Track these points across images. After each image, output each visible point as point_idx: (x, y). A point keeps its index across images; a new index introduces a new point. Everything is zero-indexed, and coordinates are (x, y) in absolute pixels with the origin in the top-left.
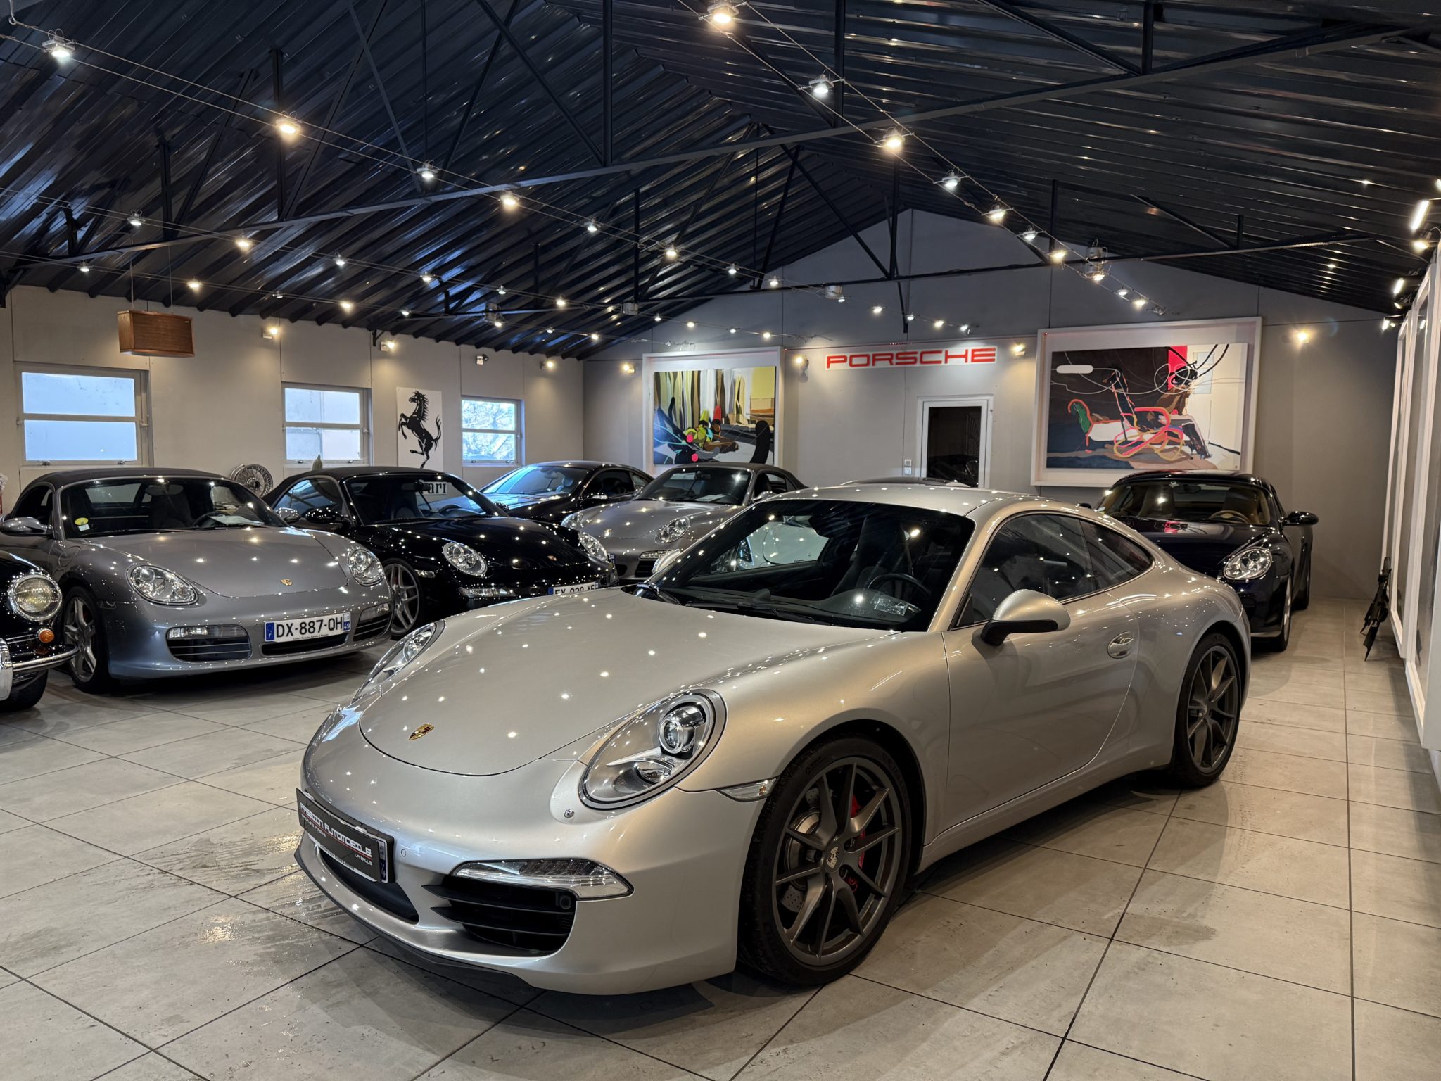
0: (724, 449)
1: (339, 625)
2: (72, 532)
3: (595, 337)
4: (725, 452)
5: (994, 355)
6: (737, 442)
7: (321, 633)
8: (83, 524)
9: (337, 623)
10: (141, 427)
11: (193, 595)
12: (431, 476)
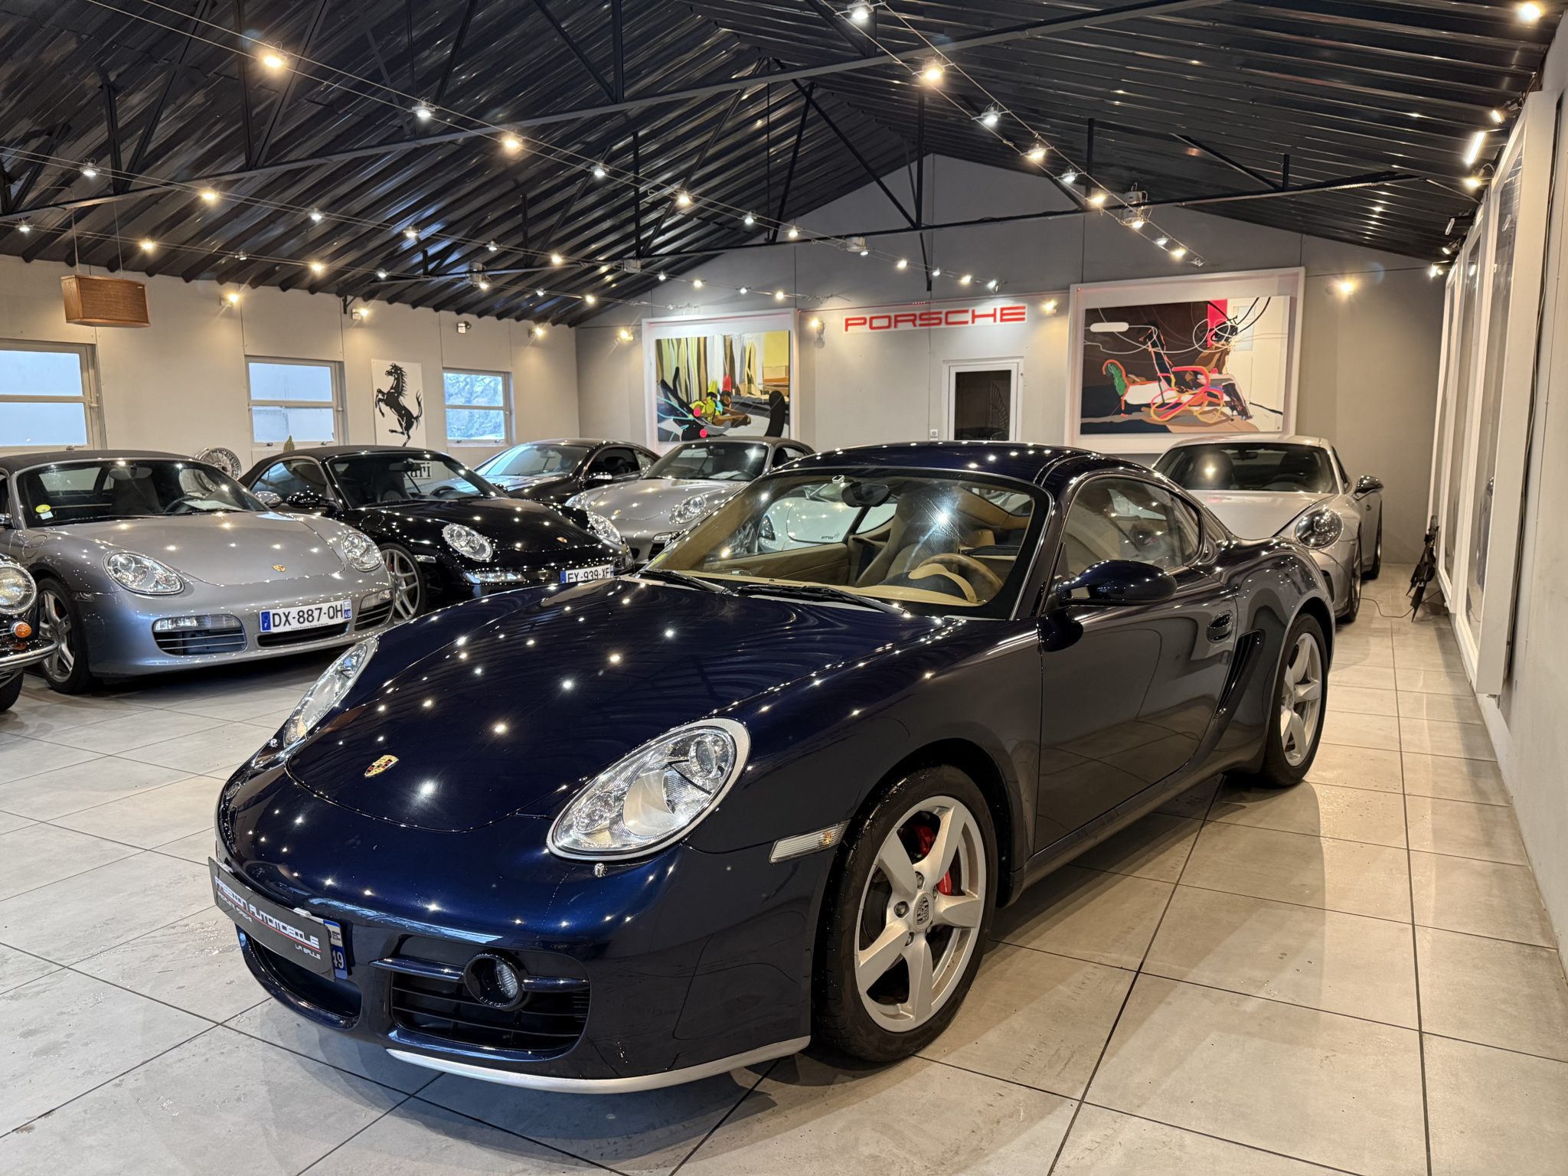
0: (735, 424)
1: (339, 613)
2: (34, 521)
3: (590, 300)
4: (736, 426)
5: (1023, 314)
6: (749, 415)
7: (320, 622)
8: (44, 511)
9: (337, 611)
10: (91, 408)
11: (178, 584)
12: (418, 454)
